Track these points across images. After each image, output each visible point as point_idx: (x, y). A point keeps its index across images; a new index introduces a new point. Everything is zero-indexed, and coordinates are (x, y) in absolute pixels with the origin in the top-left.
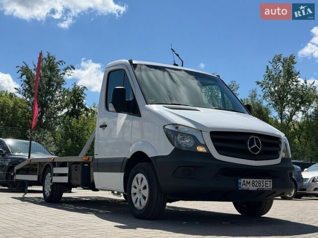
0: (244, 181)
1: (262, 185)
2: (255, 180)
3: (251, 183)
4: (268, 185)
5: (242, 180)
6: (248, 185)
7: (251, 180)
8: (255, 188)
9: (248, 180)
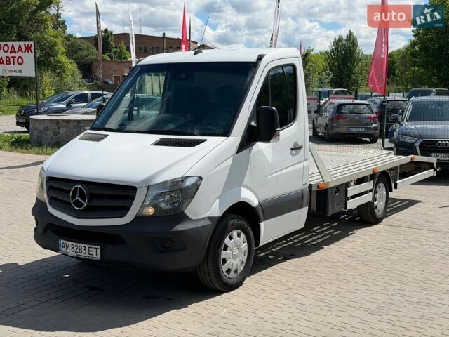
0: (63, 243)
1: (84, 251)
2: (75, 244)
3: (71, 247)
4: (94, 253)
5: (62, 241)
6: (68, 249)
7: (71, 243)
8: (74, 254)
9: (68, 243)
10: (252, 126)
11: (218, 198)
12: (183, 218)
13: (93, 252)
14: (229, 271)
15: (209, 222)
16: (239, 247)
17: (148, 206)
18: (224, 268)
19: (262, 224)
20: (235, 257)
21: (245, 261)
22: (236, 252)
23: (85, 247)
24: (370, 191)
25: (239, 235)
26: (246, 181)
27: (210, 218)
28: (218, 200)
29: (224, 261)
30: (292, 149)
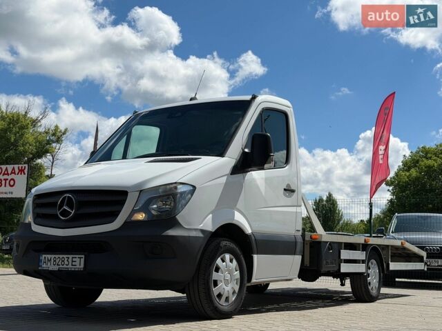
0: (45, 258)
1: (66, 262)
2: (57, 256)
3: (52, 261)
5: (44, 256)
6: (49, 264)
7: (53, 256)
8: (56, 268)
9: (49, 256)
10: (246, 152)
11: (212, 213)
12: (175, 223)
13: (76, 262)
14: (220, 296)
15: (201, 235)
16: (230, 273)
17: (139, 211)
18: (215, 291)
19: (255, 257)
20: (227, 283)
21: (237, 291)
22: (228, 277)
23: (68, 258)
24: (363, 262)
25: (231, 261)
26: (240, 205)
27: (203, 231)
28: (211, 215)
29: (216, 283)
30: (285, 190)
